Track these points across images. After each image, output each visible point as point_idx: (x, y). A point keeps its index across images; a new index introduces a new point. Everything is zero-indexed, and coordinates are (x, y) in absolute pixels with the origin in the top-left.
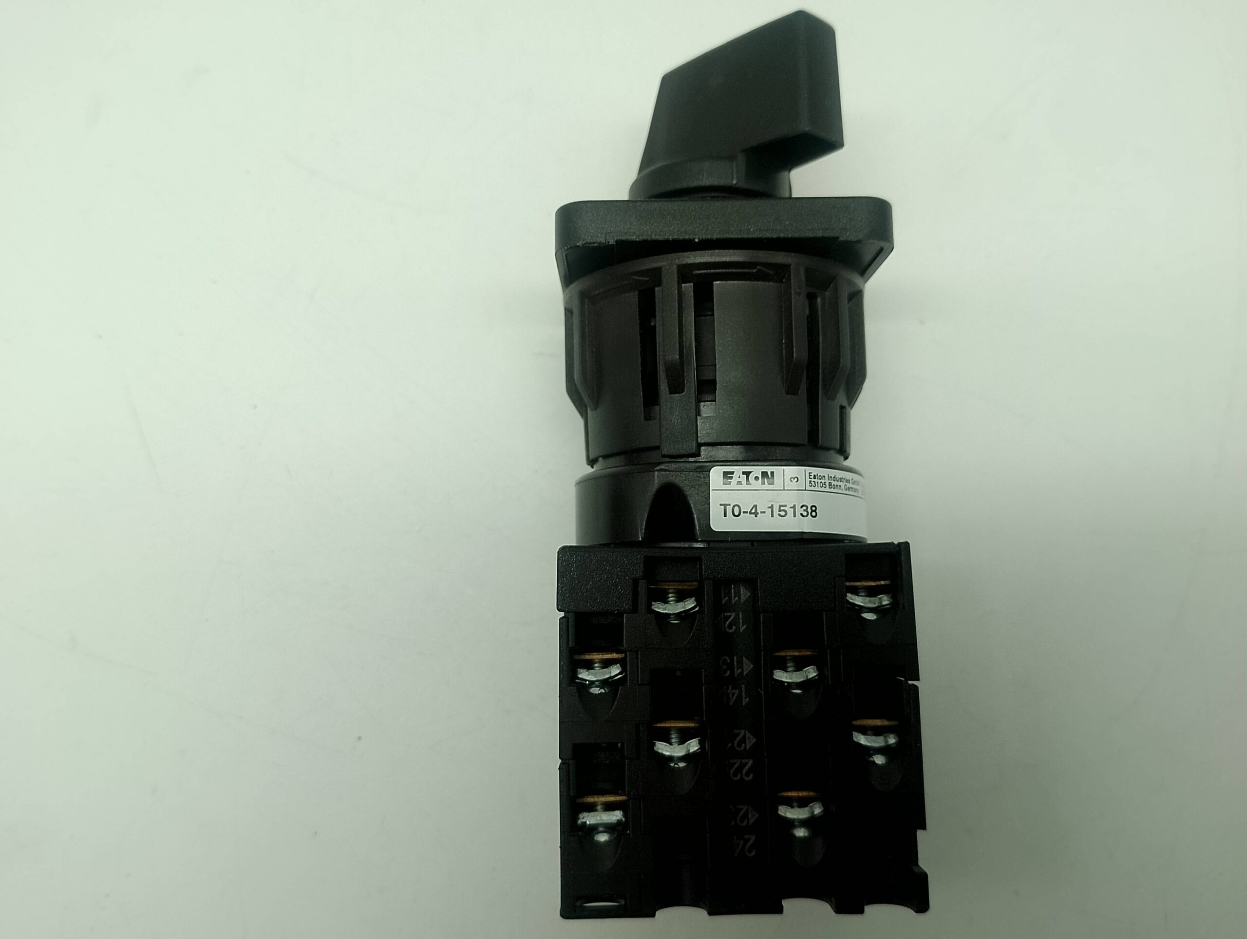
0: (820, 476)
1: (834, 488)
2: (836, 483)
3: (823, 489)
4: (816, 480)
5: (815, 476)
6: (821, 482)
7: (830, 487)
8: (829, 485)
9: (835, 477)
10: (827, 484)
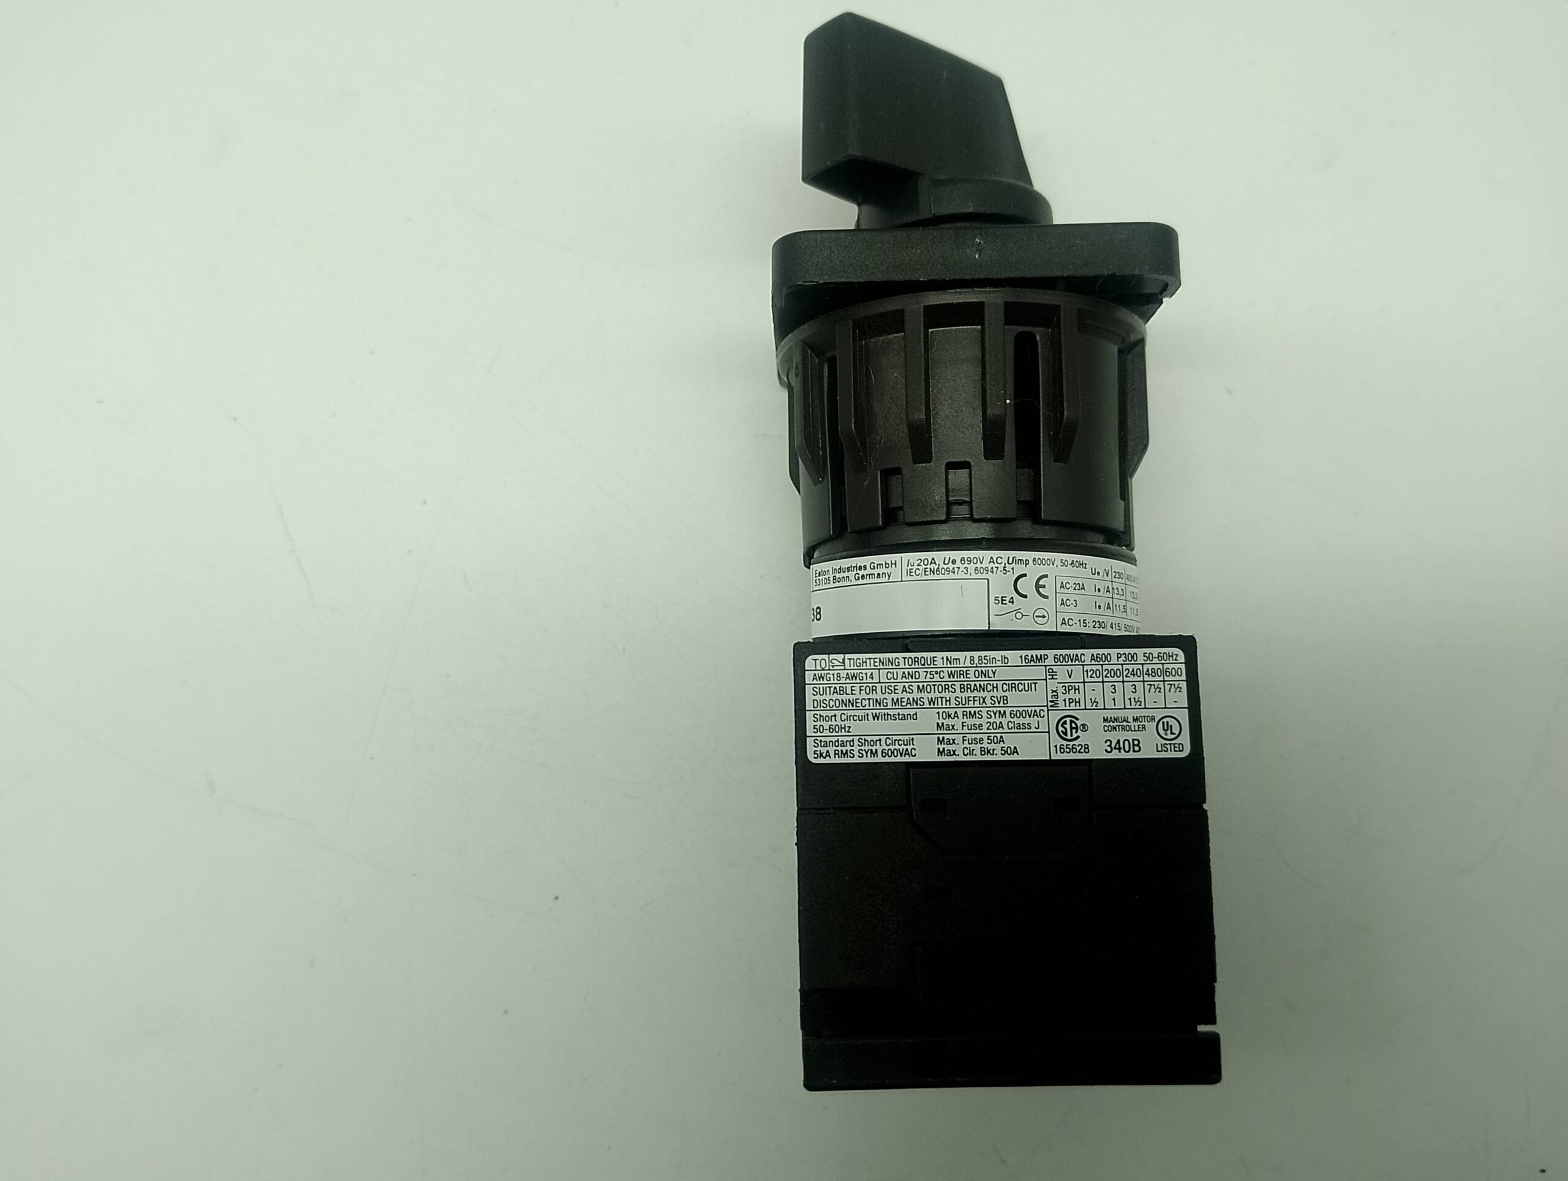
0: (825, 571)
1: (839, 582)
2: (842, 575)
3: (827, 586)
4: (820, 578)
5: (819, 573)
6: (825, 578)
7: (835, 581)
8: (834, 579)
9: (840, 569)
10: (831, 579)
